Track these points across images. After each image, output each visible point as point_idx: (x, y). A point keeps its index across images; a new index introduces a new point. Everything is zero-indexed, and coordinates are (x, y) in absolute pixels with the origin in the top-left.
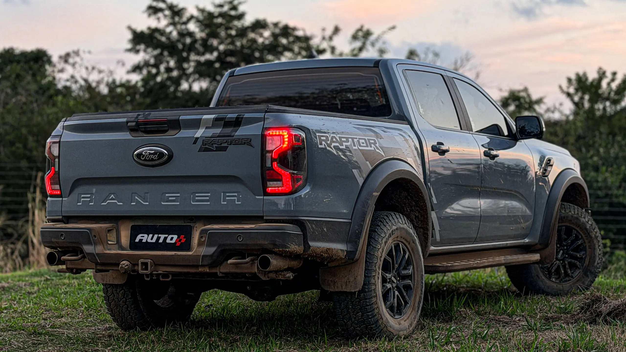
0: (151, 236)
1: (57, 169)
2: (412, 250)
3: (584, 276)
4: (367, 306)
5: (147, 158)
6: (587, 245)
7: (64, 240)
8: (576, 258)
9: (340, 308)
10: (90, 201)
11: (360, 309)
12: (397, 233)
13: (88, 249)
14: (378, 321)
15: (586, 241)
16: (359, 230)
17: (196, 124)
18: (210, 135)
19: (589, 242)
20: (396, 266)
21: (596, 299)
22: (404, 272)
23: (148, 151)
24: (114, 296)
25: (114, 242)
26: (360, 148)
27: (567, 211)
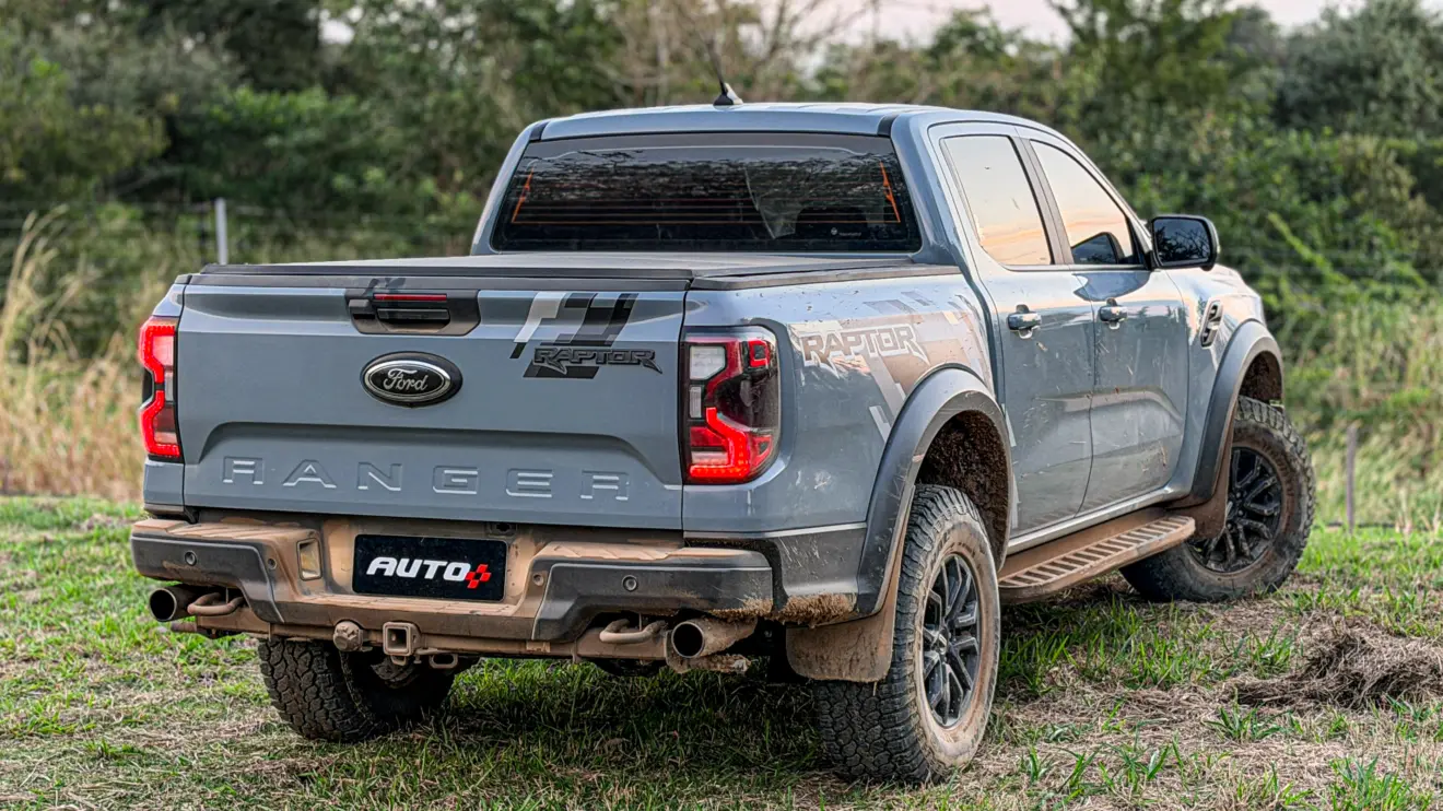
0: (405, 561)
1: (169, 397)
2: (979, 567)
3: (1276, 554)
4: (896, 711)
5: (398, 386)
6: (1285, 487)
7: (194, 568)
8: (1259, 517)
9: (830, 713)
10: (254, 478)
11: (880, 718)
12: (952, 538)
13: (253, 589)
14: (916, 742)
15: (1283, 479)
16: (884, 546)
17: (517, 311)
18: (553, 338)
19: (1289, 482)
20: (949, 609)
21: (1345, 642)
22: (964, 619)
23: (402, 370)
24: (287, 665)
25: (315, 572)
26: (884, 354)
27: (1247, 416)
